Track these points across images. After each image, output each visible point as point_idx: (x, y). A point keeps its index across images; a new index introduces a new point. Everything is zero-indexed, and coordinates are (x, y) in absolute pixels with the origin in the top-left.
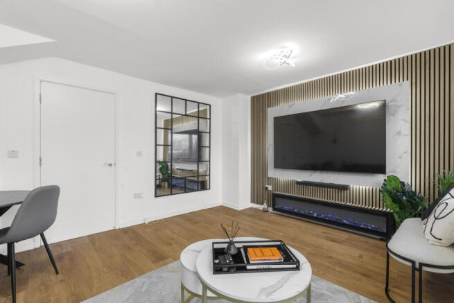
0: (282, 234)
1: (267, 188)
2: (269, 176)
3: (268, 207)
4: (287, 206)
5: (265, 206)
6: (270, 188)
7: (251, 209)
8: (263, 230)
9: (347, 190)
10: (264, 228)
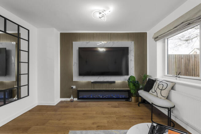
0: (95, 112)
1: (72, 87)
2: (74, 80)
3: (73, 98)
4: (85, 95)
5: (72, 98)
6: (74, 87)
7: (61, 102)
8: (84, 114)
9: (115, 83)
10: (83, 113)
